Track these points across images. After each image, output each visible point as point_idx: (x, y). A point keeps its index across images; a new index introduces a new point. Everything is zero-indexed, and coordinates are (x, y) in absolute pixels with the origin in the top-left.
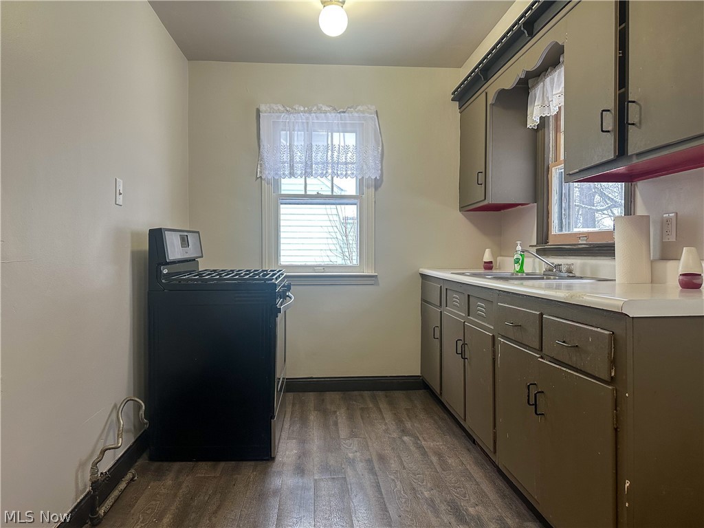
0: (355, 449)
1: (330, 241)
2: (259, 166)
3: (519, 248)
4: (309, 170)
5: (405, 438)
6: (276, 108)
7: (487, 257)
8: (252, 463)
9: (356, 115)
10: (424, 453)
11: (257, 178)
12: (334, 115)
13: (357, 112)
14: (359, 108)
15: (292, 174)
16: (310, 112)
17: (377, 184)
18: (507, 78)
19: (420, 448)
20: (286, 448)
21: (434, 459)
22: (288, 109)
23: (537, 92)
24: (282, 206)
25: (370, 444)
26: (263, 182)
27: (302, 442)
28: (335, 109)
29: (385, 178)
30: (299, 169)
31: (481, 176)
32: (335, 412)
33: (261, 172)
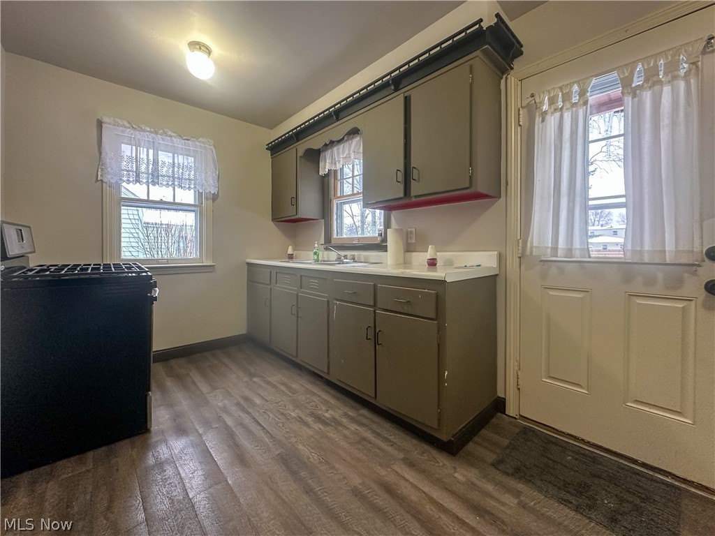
0: (221, 398)
1: (132, 240)
2: (100, 170)
3: (316, 245)
4: (156, 180)
5: (255, 379)
6: (121, 123)
7: (290, 251)
8: (127, 441)
9: (198, 144)
10: (274, 386)
11: (97, 180)
12: (179, 140)
13: (199, 142)
14: (200, 139)
15: (138, 181)
16: (156, 133)
17: (215, 198)
18: (314, 142)
19: (269, 383)
20: (159, 416)
21: (283, 388)
22: (134, 126)
23: (328, 154)
24: (122, 207)
25: (230, 391)
26: (104, 185)
27: (170, 406)
28: (180, 136)
29: (220, 194)
30: (144, 179)
31: (294, 200)
32: (188, 374)
33: (102, 176)
